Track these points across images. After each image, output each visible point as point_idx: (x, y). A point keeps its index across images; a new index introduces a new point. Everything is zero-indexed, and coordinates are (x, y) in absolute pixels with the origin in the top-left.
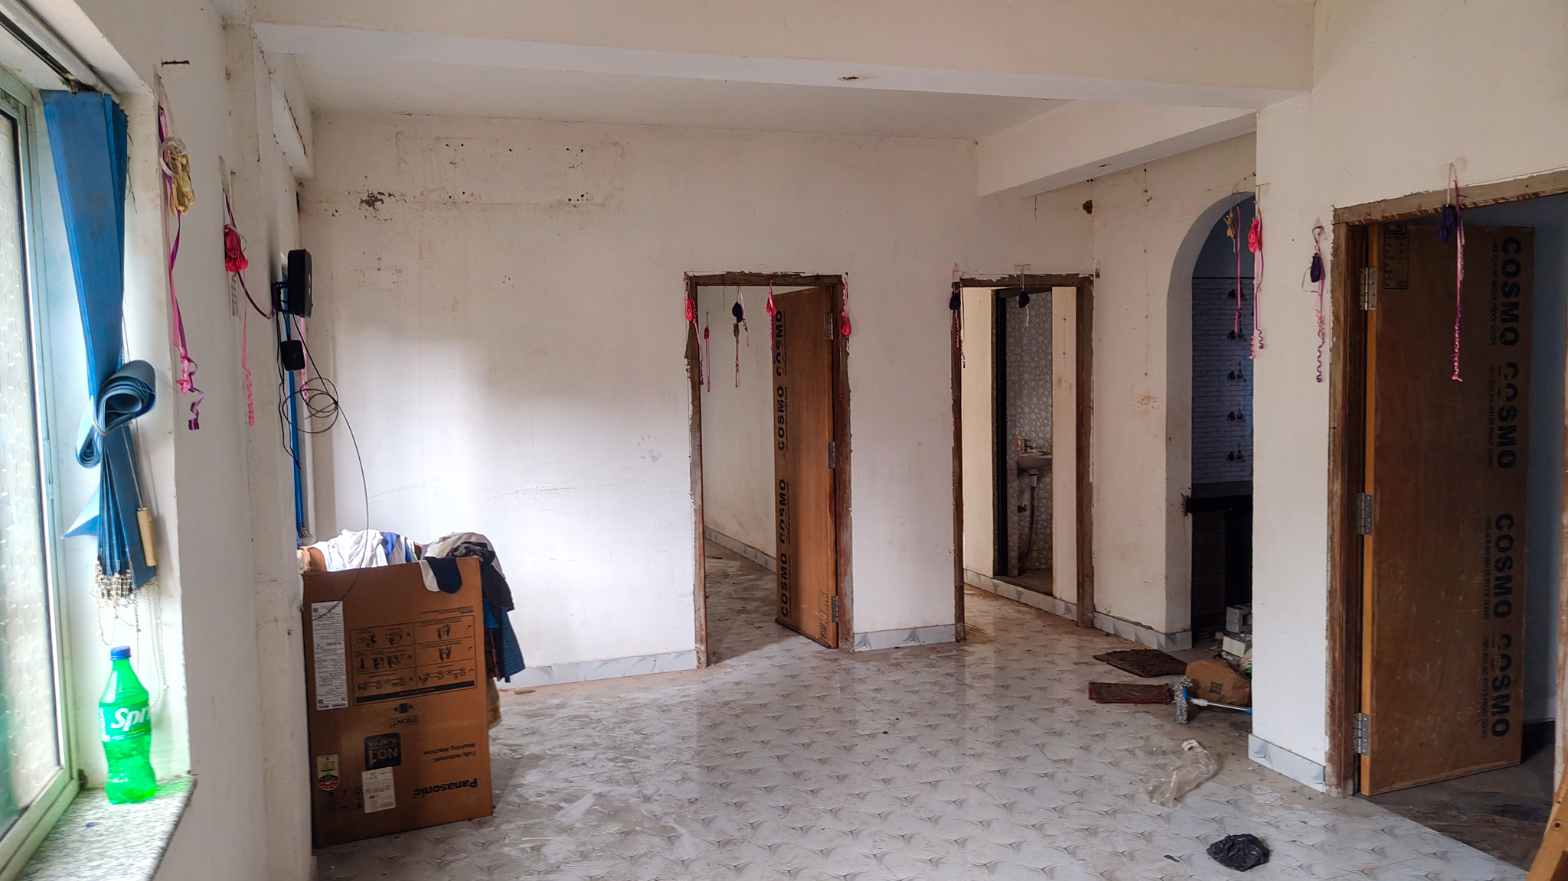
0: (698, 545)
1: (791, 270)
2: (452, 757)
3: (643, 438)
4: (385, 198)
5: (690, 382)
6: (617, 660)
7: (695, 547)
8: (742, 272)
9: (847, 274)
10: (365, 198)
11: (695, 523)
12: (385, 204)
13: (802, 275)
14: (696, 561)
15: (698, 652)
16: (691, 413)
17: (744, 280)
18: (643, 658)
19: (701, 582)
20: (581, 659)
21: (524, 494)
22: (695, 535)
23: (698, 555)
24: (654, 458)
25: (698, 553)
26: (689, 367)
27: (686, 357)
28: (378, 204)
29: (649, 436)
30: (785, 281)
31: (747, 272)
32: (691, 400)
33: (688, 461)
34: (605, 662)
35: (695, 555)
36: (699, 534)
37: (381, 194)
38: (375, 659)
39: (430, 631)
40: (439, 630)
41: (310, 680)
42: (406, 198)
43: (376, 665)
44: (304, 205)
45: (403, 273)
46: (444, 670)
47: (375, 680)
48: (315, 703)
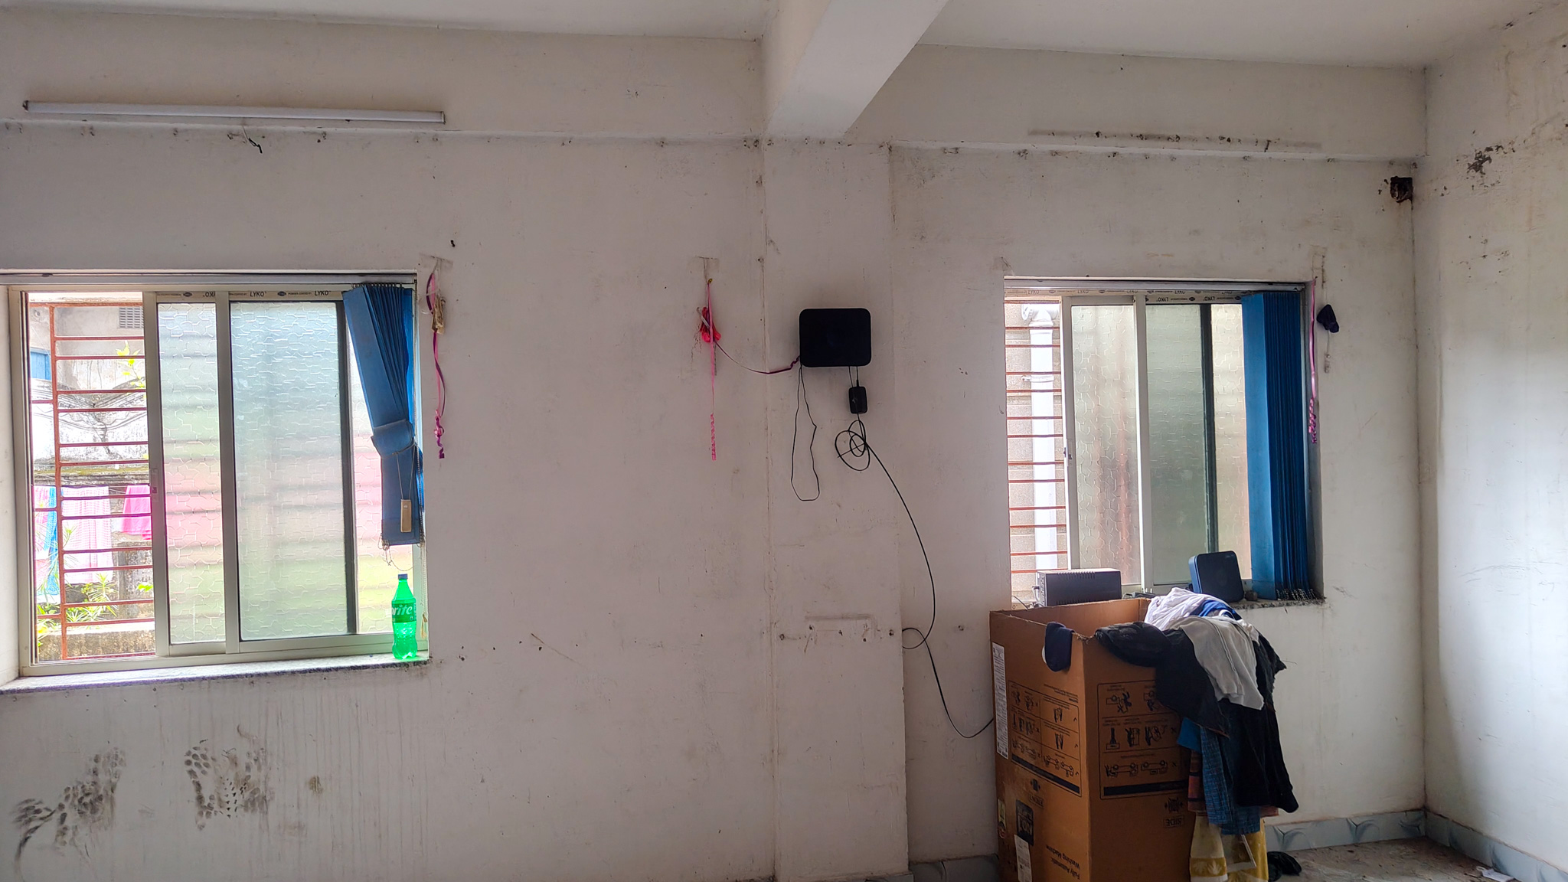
2: (1061, 865)
4: (1492, 154)
10: (1473, 161)
12: (1492, 162)
28: (1486, 164)
37: (1489, 149)
38: (1020, 719)
39: (1050, 708)
40: (1055, 710)
41: (994, 720)
42: (1515, 146)
43: (1021, 726)
44: (1417, 190)
45: (1511, 255)
46: (1060, 760)
47: (1020, 742)
48: (996, 744)
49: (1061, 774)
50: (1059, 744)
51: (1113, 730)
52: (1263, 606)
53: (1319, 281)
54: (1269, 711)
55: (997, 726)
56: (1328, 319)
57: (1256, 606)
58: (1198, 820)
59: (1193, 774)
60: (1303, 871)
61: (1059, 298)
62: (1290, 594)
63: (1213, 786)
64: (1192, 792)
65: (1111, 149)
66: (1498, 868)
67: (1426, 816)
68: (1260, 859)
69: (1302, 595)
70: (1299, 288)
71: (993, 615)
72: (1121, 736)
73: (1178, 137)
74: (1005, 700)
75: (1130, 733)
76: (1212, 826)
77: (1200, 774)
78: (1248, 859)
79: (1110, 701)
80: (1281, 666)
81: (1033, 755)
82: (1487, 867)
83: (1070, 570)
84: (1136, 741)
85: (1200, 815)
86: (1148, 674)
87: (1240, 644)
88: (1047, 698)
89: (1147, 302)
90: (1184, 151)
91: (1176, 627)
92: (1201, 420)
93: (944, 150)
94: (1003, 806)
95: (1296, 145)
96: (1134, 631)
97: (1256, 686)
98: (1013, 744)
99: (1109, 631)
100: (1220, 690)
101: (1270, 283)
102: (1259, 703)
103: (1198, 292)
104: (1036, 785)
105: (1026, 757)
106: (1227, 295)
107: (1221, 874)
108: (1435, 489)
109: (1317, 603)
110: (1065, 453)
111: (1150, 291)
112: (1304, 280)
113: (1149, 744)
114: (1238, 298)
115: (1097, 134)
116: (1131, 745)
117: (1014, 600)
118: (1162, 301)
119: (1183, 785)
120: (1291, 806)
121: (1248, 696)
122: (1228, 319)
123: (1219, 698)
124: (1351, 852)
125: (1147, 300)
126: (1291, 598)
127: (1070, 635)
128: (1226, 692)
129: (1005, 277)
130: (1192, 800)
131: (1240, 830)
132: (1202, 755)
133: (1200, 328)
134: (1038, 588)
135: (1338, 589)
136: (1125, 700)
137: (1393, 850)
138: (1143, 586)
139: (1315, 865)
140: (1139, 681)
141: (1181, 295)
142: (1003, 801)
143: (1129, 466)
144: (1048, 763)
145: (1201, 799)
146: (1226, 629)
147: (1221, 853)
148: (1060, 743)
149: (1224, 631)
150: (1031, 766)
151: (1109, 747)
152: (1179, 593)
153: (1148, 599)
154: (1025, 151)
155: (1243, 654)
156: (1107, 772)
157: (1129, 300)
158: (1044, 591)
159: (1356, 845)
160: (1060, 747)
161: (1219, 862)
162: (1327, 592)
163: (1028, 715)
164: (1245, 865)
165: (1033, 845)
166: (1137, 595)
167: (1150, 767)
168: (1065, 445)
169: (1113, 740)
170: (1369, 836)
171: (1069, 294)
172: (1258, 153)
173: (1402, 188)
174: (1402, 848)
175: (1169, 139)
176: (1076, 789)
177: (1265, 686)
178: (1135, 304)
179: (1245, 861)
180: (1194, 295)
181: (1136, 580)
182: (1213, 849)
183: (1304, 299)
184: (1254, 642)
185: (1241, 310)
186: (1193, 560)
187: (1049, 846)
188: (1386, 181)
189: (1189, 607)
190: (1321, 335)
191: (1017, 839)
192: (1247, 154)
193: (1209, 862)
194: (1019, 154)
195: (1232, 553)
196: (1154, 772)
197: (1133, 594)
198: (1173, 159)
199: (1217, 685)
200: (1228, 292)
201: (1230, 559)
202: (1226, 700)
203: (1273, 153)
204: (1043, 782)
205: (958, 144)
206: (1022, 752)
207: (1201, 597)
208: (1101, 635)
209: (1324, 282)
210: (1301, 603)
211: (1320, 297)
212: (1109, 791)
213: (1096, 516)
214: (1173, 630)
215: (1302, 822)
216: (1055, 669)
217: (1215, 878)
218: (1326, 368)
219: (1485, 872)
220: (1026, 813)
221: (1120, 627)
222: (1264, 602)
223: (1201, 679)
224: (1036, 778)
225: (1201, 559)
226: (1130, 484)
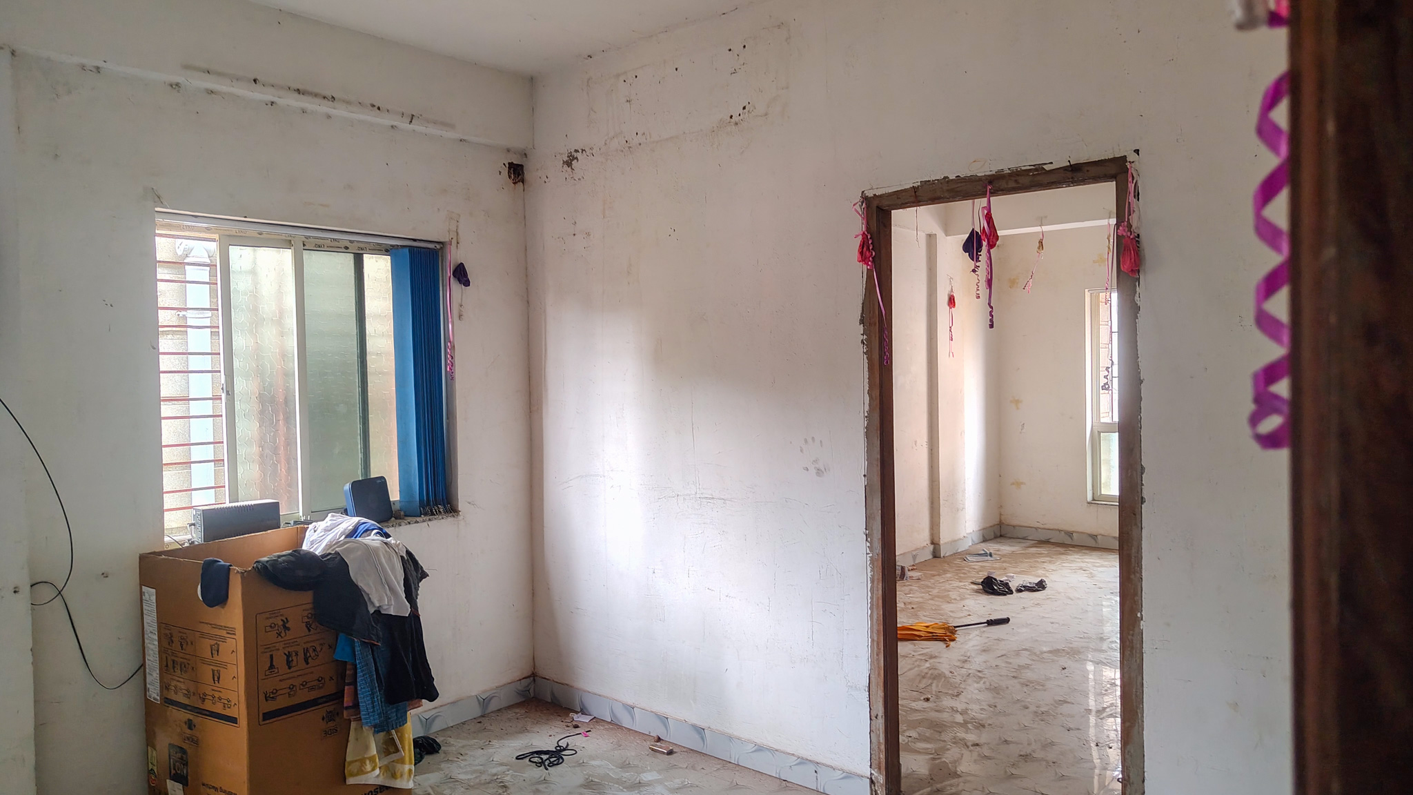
0: (875, 617)
1: (1026, 163)
3: (806, 441)
4: (579, 155)
5: (866, 361)
6: (773, 751)
7: (871, 616)
8: (945, 178)
9: (1137, 151)
10: (566, 159)
11: (872, 582)
12: (579, 162)
13: (1047, 168)
14: (873, 641)
15: (872, 782)
16: (867, 408)
17: (948, 190)
18: (803, 761)
19: (879, 674)
20: (736, 734)
21: (684, 499)
22: (872, 598)
23: (875, 631)
24: (819, 472)
25: (875, 627)
26: (865, 337)
27: (862, 322)
28: (575, 163)
29: (813, 438)
30: (1016, 181)
31: (952, 177)
32: (867, 388)
33: (863, 482)
34: (760, 749)
35: (872, 632)
36: (878, 599)
37: (576, 151)
38: (173, 661)
39: (205, 646)
40: (211, 646)
41: (143, 665)
42: (594, 152)
43: (174, 667)
44: (527, 176)
45: (592, 236)
46: (217, 695)
47: (173, 683)
48: (146, 689)
49: (218, 709)
50: (216, 679)
51: (271, 656)
52: (409, 523)
53: (454, 242)
54: (415, 617)
55: (147, 671)
56: (461, 274)
57: (403, 524)
58: (353, 725)
59: (349, 684)
60: (442, 748)
61: (216, 236)
62: (432, 510)
63: (367, 692)
64: (347, 701)
65: (270, 98)
66: (583, 711)
67: (534, 680)
68: (407, 748)
69: (441, 510)
70: (438, 247)
71: (143, 558)
72: (280, 661)
73: (333, 97)
74: (156, 643)
75: (289, 655)
76: (365, 728)
77: (354, 683)
78: (397, 750)
79: (268, 629)
80: (424, 575)
81: (187, 696)
82: (577, 712)
83: (228, 505)
84: (294, 663)
85: (355, 720)
86: (306, 598)
87: (389, 560)
88: (203, 635)
89: (305, 248)
90: (340, 112)
91: (333, 550)
92: (355, 358)
93: (83, 67)
94: (154, 752)
95: (435, 123)
96: (292, 558)
97: (403, 595)
98: (165, 687)
99: (267, 561)
100: (372, 603)
101: (415, 240)
102: (406, 611)
103: (351, 242)
104: (190, 724)
105: (180, 698)
106: (378, 247)
107: (373, 769)
108: (541, 418)
109: (454, 516)
110: (222, 389)
111: (307, 237)
112: (442, 240)
113: (307, 663)
114: (387, 251)
115: (255, 81)
116: (290, 668)
117: (167, 539)
118: (319, 248)
119: (339, 695)
120: (432, 695)
121: (396, 606)
122: (378, 268)
123: (372, 610)
124: (480, 722)
125: (304, 245)
126: (434, 515)
127: (228, 569)
128: (378, 605)
129: (157, 209)
130: (347, 708)
131: (388, 726)
132: (356, 665)
133: (353, 275)
134: (194, 525)
135: (470, 503)
136: (284, 626)
137: (510, 714)
138: (301, 514)
139: (451, 741)
140: (297, 605)
141: (336, 244)
142: (154, 747)
143: (288, 401)
144: (204, 700)
145: (356, 706)
146: (377, 548)
147: (373, 751)
148: (216, 677)
149: (376, 550)
150: (184, 706)
151: (267, 673)
152: (335, 518)
153: (306, 526)
154: (177, 84)
155: (393, 569)
156: (266, 697)
157: (287, 244)
158: (200, 528)
159: (482, 716)
160: (216, 682)
161: (372, 759)
162: (462, 505)
163: (181, 655)
164: (394, 757)
165: (187, 786)
166: (296, 523)
167: (308, 685)
168: (223, 381)
169: (272, 666)
170: (493, 706)
171: (227, 233)
172: (404, 125)
173: (516, 172)
174: (517, 710)
175: (324, 98)
176: (233, 720)
177: (411, 595)
178: (292, 248)
179: (394, 753)
180: (348, 244)
181: (293, 508)
182: (367, 748)
183: (442, 256)
184: (402, 557)
185: (389, 261)
186: (347, 487)
187: (206, 782)
188: (504, 164)
189: (345, 530)
190: (456, 287)
191: (170, 784)
192: (395, 123)
193: (362, 761)
194: (171, 86)
195: (382, 478)
196: (312, 689)
197: (292, 522)
198: (329, 117)
199: (370, 599)
200: (378, 244)
201: (381, 484)
202: (378, 612)
203: (415, 126)
204: (197, 720)
205: (101, 64)
206: (176, 693)
207: (356, 519)
208: (260, 567)
209: (458, 243)
210: (441, 517)
211: (455, 256)
212: (268, 716)
213: (255, 449)
214: (330, 554)
215: (441, 706)
216: (211, 606)
217: (369, 774)
218: (460, 316)
219: (575, 716)
220: (179, 755)
221: (279, 557)
222: (409, 519)
223: (356, 596)
224: (191, 717)
225: (356, 485)
226: (289, 419)
